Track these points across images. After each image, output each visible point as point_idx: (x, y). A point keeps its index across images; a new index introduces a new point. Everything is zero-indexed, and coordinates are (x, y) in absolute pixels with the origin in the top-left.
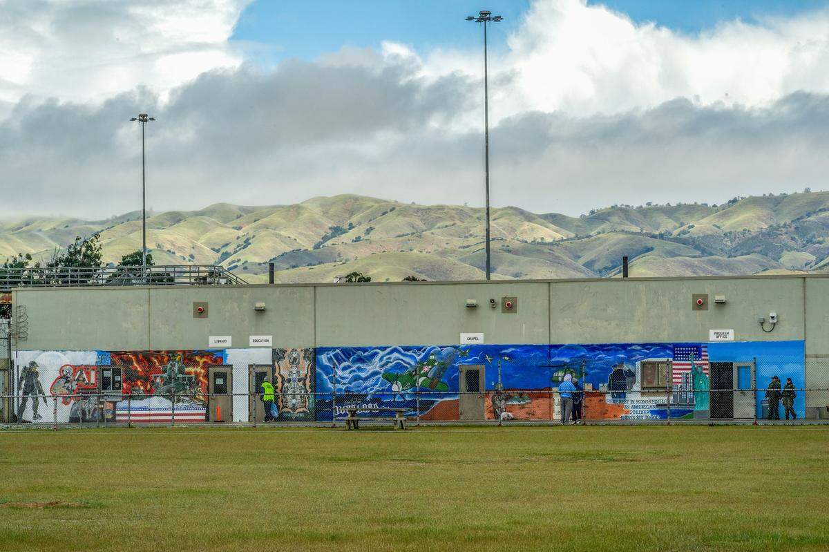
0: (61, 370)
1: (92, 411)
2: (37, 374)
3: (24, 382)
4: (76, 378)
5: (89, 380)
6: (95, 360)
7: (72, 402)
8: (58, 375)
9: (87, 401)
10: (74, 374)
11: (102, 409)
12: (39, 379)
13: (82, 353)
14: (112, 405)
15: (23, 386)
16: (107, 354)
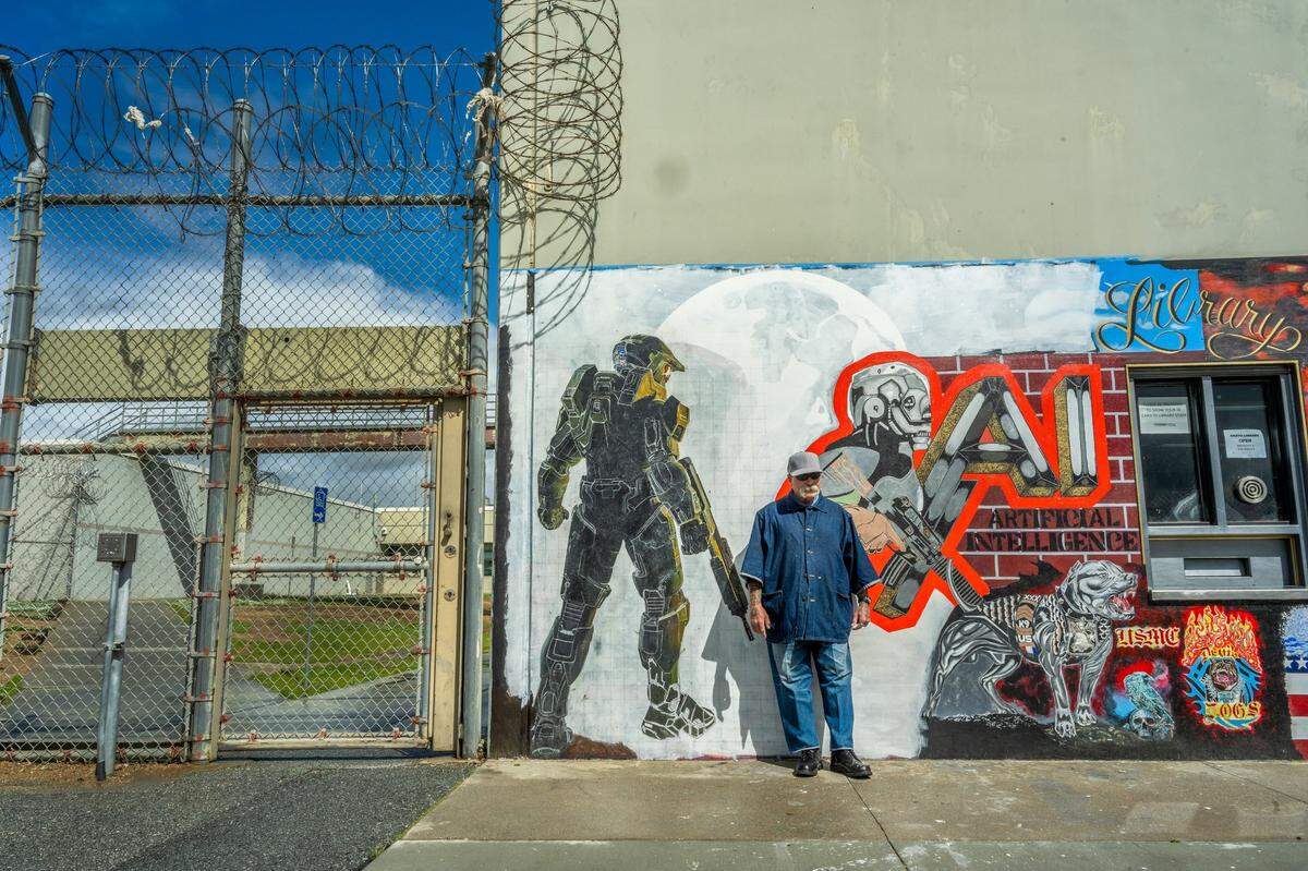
0: (845, 389)
1: (1093, 668)
2: (671, 415)
3: (578, 470)
4: (955, 441)
5: (1051, 449)
6: (1089, 322)
7: (938, 605)
8: (825, 422)
9: (1048, 601)
10: (939, 413)
11: (1172, 657)
12: (684, 449)
13: (988, 278)
14: (1245, 630)
15: (571, 498)
16: (1179, 277)
